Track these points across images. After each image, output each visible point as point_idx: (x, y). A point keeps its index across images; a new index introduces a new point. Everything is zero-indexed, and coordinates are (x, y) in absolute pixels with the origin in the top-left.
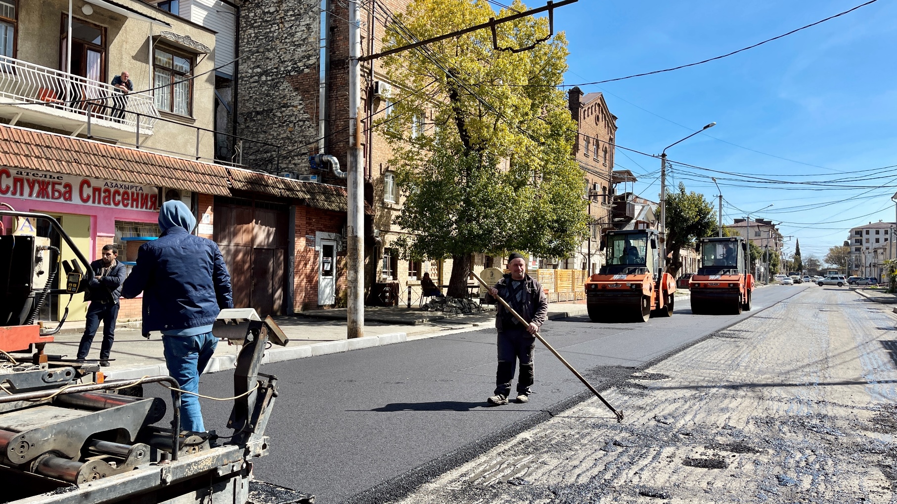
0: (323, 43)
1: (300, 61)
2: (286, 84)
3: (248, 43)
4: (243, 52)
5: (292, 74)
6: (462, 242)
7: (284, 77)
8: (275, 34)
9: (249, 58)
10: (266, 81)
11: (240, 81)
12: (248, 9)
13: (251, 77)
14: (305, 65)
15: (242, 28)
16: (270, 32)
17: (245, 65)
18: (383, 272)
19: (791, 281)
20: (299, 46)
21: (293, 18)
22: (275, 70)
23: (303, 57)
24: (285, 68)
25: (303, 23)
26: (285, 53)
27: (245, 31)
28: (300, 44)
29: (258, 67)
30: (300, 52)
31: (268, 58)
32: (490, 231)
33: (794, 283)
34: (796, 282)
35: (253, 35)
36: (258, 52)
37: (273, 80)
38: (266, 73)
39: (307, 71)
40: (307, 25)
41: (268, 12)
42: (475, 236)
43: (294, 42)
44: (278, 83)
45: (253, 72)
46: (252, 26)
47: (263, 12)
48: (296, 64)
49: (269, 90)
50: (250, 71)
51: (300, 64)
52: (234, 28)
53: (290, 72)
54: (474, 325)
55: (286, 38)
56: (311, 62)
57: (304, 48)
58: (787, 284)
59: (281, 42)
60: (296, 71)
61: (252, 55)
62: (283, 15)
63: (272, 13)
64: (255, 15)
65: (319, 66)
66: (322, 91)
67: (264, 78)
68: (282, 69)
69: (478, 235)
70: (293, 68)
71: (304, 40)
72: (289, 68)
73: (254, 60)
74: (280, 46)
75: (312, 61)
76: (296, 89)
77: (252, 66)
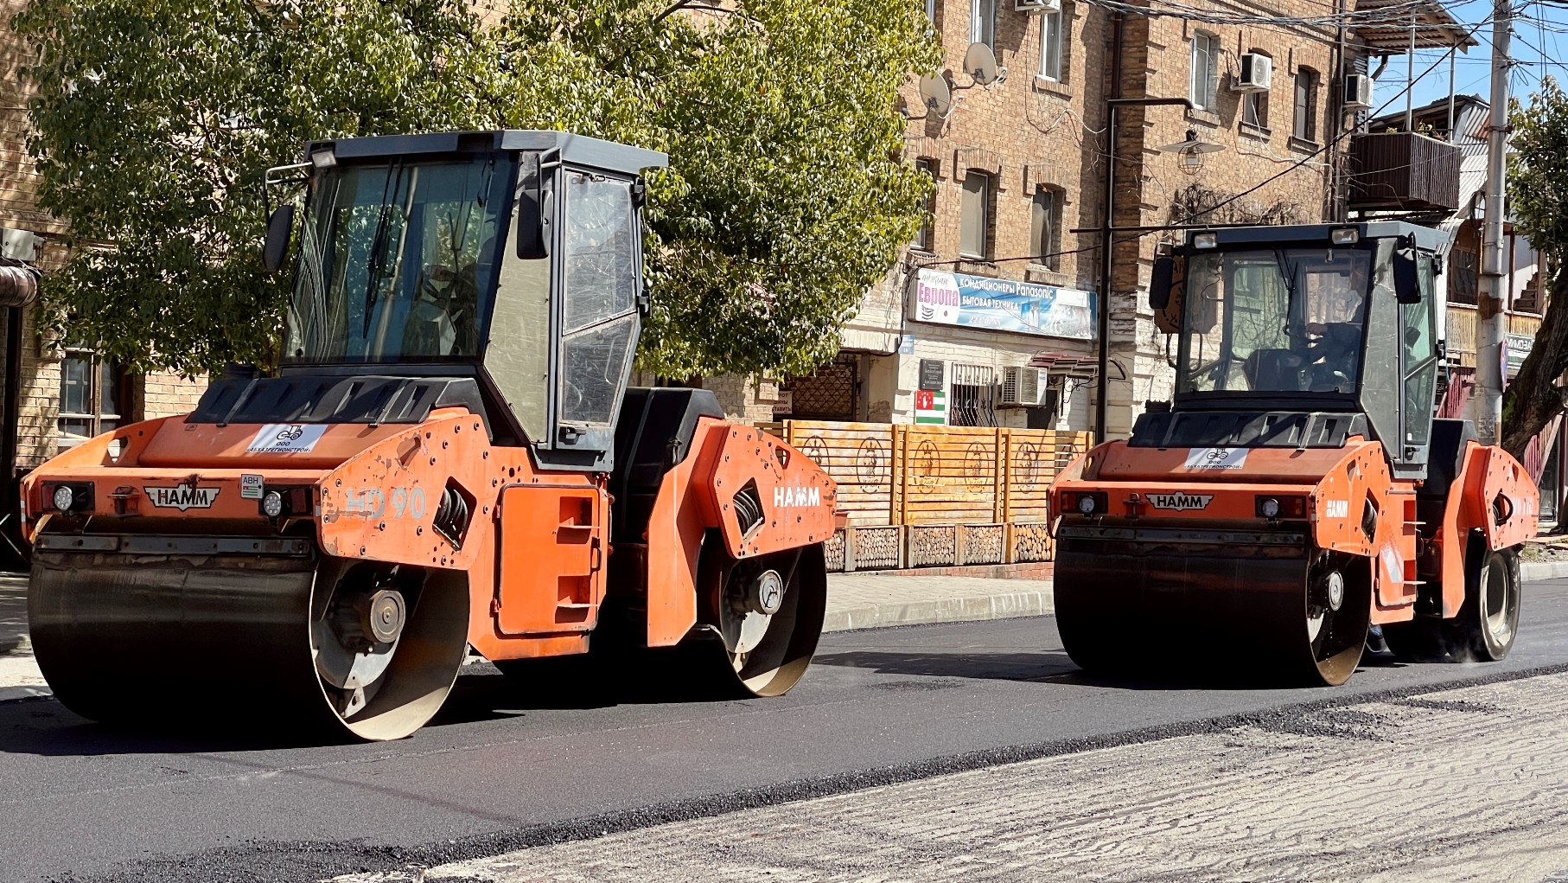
18: (61, 422)
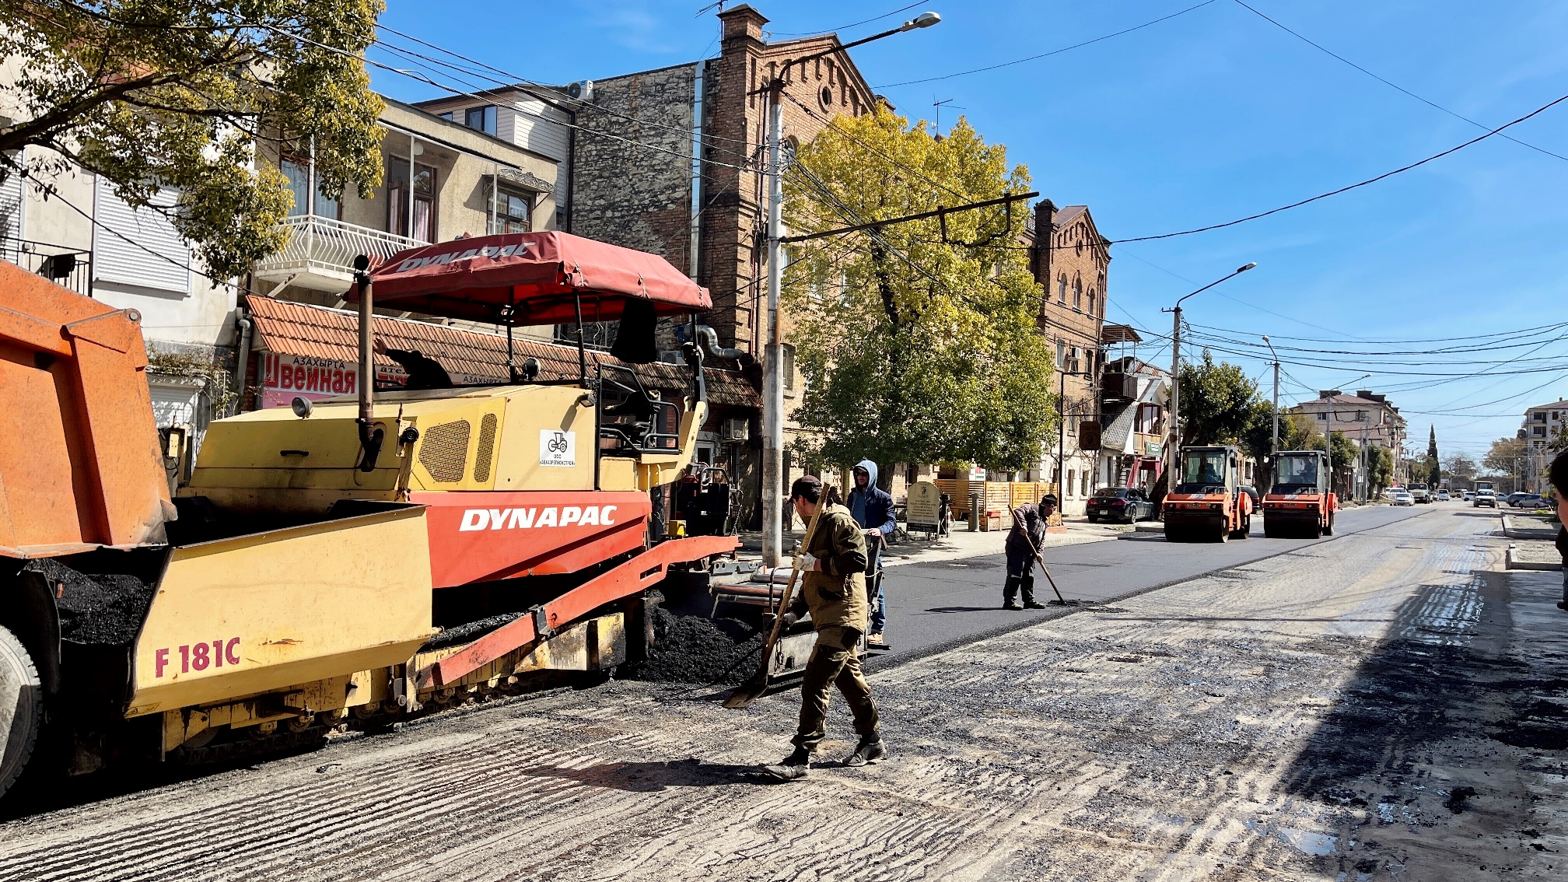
0: (697, 171)
1: (662, 193)
2: (641, 223)
3: (586, 163)
4: (580, 175)
5: (651, 210)
6: (888, 449)
7: (639, 214)
8: (627, 154)
9: (587, 184)
10: (613, 218)
11: (575, 215)
12: (588, 116)
13: (591, 211)
14: (669, 199)
15: (579, 142)
16: (620, 149)
17: (583, 194)
19: (1410, 499)
20: (661, 171)
21: (653, 133)
22: (626, 204)
23: (667, 188)
24: (640, 201)
25: (667, 141)
26: (640, 180)
27: (582, 147)
28: (662, 170)
29: (601, 197)
30: (662, 180)
31: (616, 186)
32: (924, 436)
33: (1416, 502)
34: (1421, 500)
35: (594, 153)
36: (601, 177)
37: (623, 217)
38: (612, 206)
39: (671, 206)
40: (673, 143)
41: (617, 122)
42: (904, 443)
43: (653, 166)
44: (629, 221)
45: (594, 205)
46: (592, 141)
47: (610, 121)
48: (656, 196)
49: (616, 231)
50: (590, 203)
51: (662, 197)
52: (567, 141)
53: (647, 207)
54: (903, 558)
55: (642, 159)
56: (678, 195)
57: (667, 175)
58: (1402, 504)
59: (635, 165)
60: (656, 207)
61: (593, 180)
62: (637, 127)
63: (622, 124)
64: (598, 125)
65: (690, 201)
66: (695, 238)
67: (609, 214)
68: (636, 202)
69: (910, 442)
70: (653, 203)
71: (667, 164)
72: (647, 202)
73: (595, 187)
74: (634, 170)
75: (680, 193)
76: (656, 232)
77: (593, 196)
